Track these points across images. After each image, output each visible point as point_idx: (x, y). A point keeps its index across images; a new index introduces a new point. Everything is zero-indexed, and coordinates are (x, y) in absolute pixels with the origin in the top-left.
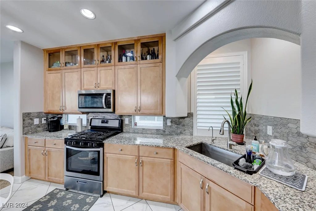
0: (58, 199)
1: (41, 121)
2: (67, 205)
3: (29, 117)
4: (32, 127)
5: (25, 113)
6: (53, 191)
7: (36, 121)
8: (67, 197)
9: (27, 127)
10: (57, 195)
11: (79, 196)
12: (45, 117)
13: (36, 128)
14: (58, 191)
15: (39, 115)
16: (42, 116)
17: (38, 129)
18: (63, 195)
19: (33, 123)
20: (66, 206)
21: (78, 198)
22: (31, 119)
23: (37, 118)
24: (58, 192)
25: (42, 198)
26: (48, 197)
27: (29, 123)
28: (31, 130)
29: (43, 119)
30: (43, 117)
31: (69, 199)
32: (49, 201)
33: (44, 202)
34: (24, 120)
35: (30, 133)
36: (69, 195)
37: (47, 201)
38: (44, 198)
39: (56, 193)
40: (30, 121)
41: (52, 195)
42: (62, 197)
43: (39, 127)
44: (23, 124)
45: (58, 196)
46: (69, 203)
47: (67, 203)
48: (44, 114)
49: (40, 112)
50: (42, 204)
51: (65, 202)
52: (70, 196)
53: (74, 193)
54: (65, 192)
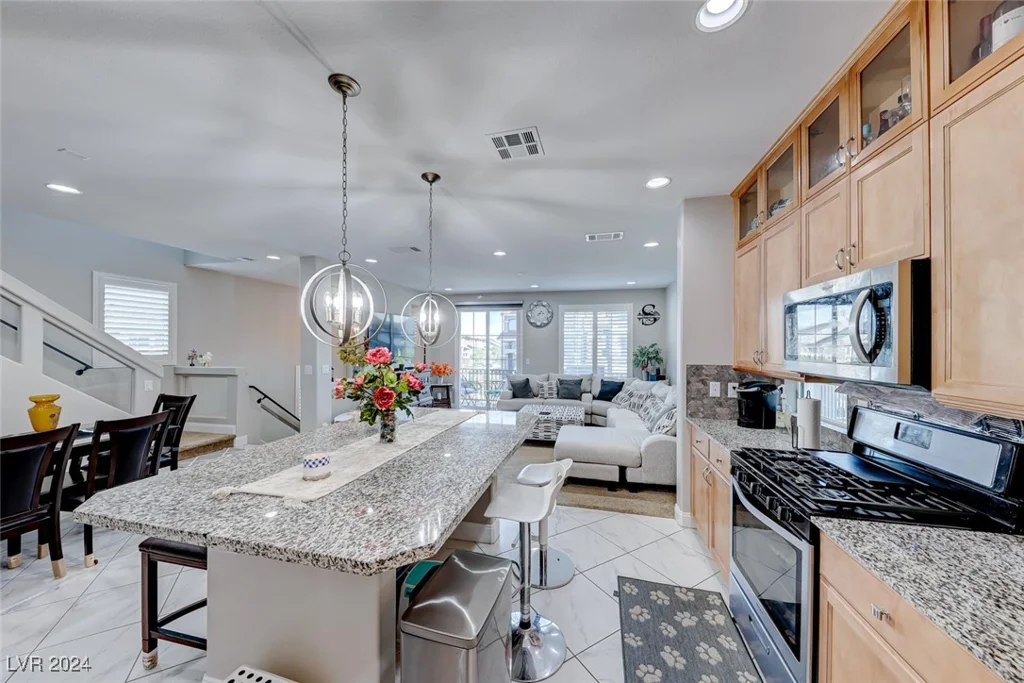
0: (701, 621)
1: (725, 391)
2: (704, 657)
3: (699, 375)
4: (705, 401)
5: (692, 366)
6: (710, 593)
7: (715, 389)
8: (722, 639)
9: (693, 399)
10: (707, 612)
11: (746, 673)
12: (736, 382)
13: (712, 407)
14: (718, 602)
15: (721, 374)
16: (727, 376)
17: (718, 410)
18: (718, 625)
19: (707, 393)
20: (700, 659)
21: (739, 673)
22: (704, 382)
23: (715, 380)
24: (714, 607)
25: (681, 588)
26: (691, 596)
27: (699, 391)
28: (702, 410)
29: (730, 385)
30: (730, 381)
31: (720, 648)
32: (685, 606)
33: (678, 599)
34: (688, 383)
35: (701, 415)
36: (729, 639)
37: (683, 603)
38: (684, 590)
39: (709, 605)
40: (701, 386)
41: (700, 601)
42: (712, 626)
43: (721, 405)
44: (688, 390)
45: (708, 615)
46: (710, 661)
47: (707, 653)
48: (732, 372)
49: (722, 367)
50: (671, 601)
51: (706, 646)
52: (727, 646)
53: (743, 649)
54: (726, 622)
